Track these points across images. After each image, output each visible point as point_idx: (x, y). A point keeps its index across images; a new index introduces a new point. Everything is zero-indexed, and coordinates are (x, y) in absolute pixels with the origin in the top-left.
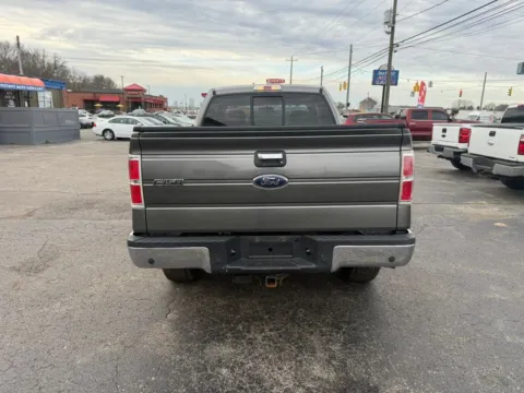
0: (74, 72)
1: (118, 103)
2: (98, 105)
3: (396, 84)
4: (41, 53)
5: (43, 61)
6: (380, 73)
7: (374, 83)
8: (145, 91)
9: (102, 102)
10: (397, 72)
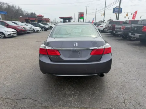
0: (25, 12)
1: (35, 20)
2: (29, 21)
3: (121, 13)
4: (14, 5)
5: (15, 8)
6: (116, 9)
7: (113, 13)
8: (43, 17)
9: (30, 20)
10: (122, 8)
